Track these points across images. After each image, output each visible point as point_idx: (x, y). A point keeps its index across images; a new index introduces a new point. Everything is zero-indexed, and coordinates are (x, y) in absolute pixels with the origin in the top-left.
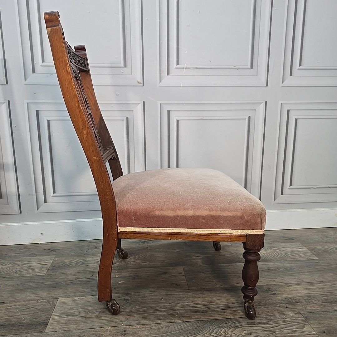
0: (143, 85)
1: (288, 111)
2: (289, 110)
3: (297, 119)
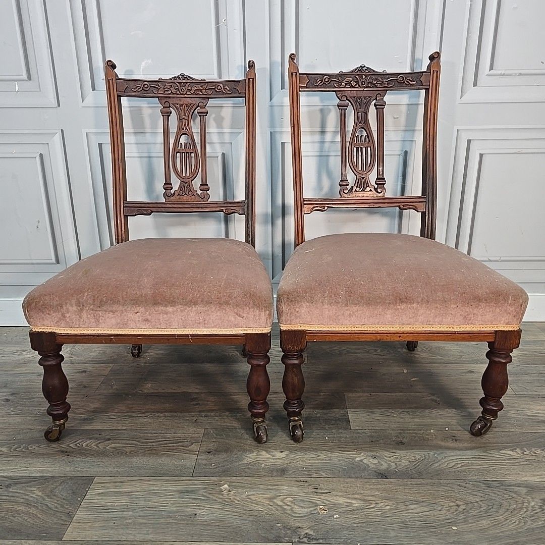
1: (469, 141)
2: (471, 140)
3: (483, 154)
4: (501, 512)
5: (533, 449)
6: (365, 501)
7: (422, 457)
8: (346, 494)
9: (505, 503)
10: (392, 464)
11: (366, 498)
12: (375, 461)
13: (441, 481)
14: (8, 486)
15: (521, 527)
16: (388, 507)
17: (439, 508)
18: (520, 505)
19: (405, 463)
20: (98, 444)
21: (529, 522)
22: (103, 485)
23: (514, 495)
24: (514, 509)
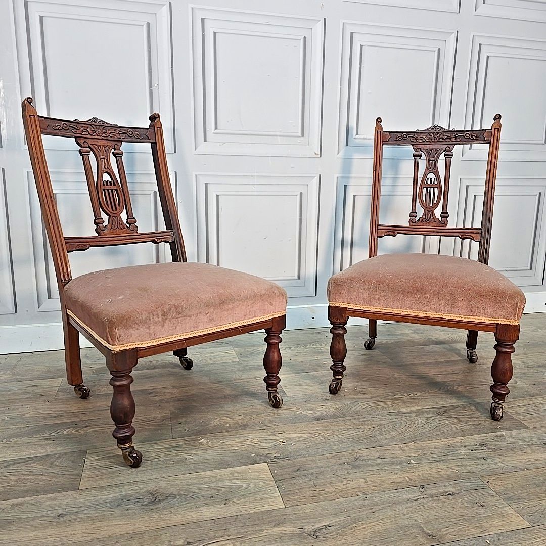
0: (320, 157)
4: (402, 427)
5: (415, 393)
6: (310, 433)
7: (343, 405)
8: (296, 432)
9: (403, 422)
10: (323, 412)
11: (311, 432)
12: (311, 412)
13: (360, 417)
14: (9, 466)
15: (416, 432)
16: (328, 435)
17: (362, 430)
18: (413, 422)
19: (332, 410)
20: (78, 430)
21: (420, 430)
22: (97, 454)
23: (408, 418)
24: (410, 424)
